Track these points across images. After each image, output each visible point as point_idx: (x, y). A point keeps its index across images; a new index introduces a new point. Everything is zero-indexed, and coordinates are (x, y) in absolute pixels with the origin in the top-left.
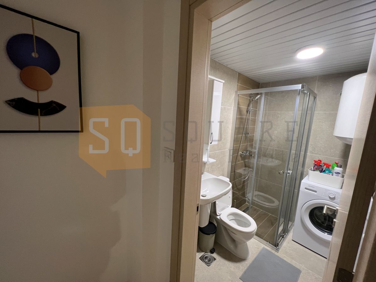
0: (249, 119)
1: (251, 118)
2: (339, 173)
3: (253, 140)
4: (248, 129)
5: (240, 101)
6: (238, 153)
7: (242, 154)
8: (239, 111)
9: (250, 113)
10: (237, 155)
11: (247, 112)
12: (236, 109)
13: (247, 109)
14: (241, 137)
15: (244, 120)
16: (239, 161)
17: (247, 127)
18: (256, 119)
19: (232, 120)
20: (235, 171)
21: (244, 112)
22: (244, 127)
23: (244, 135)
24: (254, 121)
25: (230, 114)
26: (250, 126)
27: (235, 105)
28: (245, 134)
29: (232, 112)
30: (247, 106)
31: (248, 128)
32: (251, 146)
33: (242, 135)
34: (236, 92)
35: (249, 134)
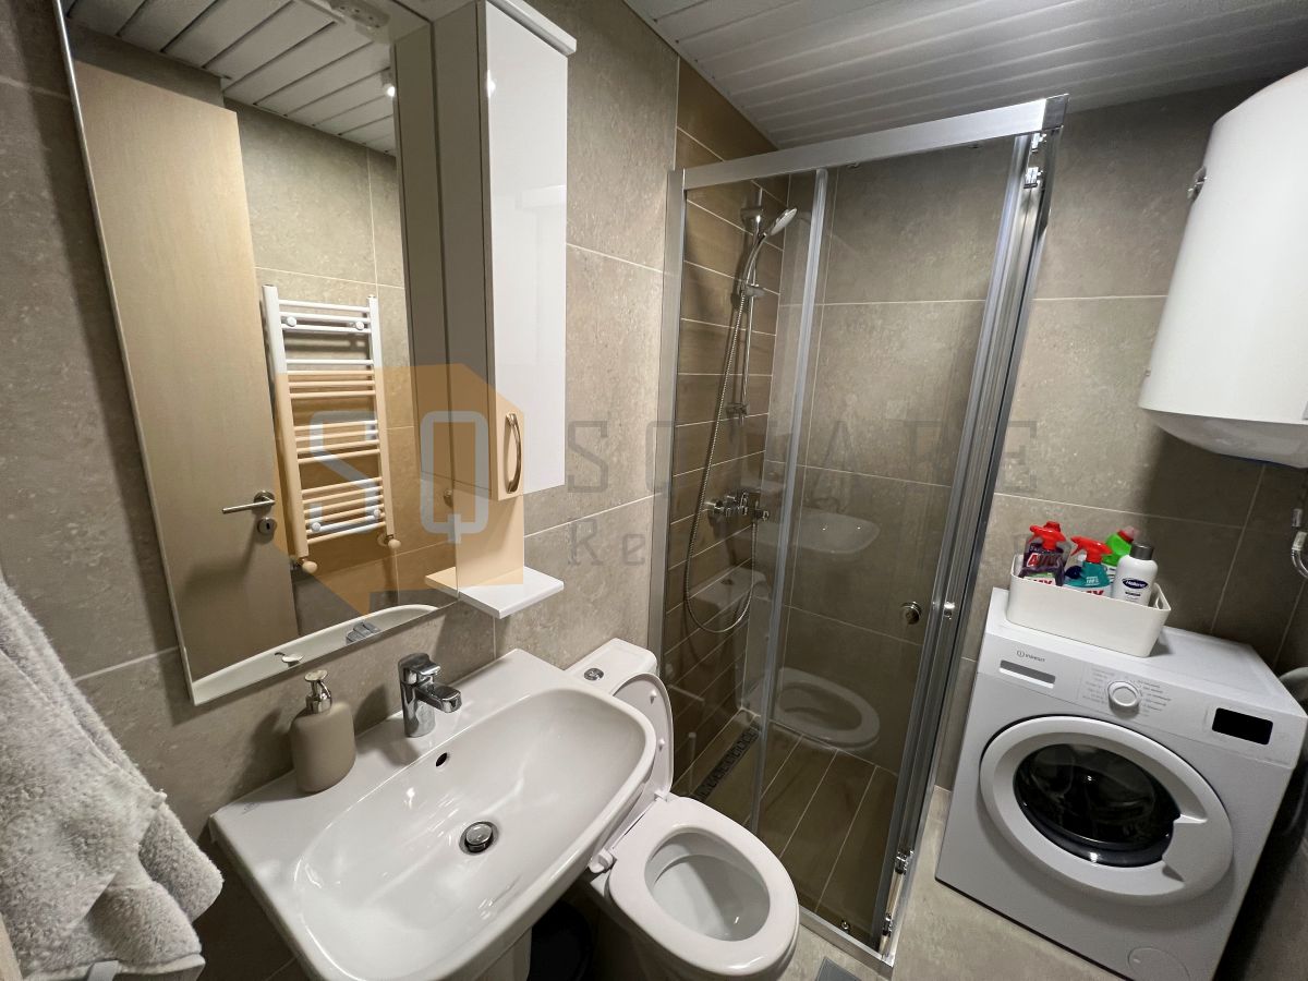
0: (743, 338)
1: (752, 332)
2: (1141, 584)
3: (764, 436)
4: (739, 389)
5: (696, 234)
6: (697, 511)
7: (716, 511)
8: (694, 289)
9: (746, 310)
10: (695, 517)
11: (735, 299)
12: (679, 276)
13: (736, 283)
14: (710, 429)
15: (722, 344)
16: (703, 544)
17: (736, 377)
18: (772, 340)
19: (656, 342)
20: (685, 597)
21: (722, 298)
22: (722, 379)
23: (722, 419)
24: (766, 352)
25: (647, 301)
26: (751, 375)
27: (669, 252)
28: (729, 414)
29: (656, 295)
30: (734, 271)
31: (739, 383)
32: (757, 465)
33: (715, 418)
34: (674, 177)
35: (744, 412)
